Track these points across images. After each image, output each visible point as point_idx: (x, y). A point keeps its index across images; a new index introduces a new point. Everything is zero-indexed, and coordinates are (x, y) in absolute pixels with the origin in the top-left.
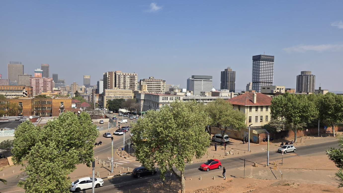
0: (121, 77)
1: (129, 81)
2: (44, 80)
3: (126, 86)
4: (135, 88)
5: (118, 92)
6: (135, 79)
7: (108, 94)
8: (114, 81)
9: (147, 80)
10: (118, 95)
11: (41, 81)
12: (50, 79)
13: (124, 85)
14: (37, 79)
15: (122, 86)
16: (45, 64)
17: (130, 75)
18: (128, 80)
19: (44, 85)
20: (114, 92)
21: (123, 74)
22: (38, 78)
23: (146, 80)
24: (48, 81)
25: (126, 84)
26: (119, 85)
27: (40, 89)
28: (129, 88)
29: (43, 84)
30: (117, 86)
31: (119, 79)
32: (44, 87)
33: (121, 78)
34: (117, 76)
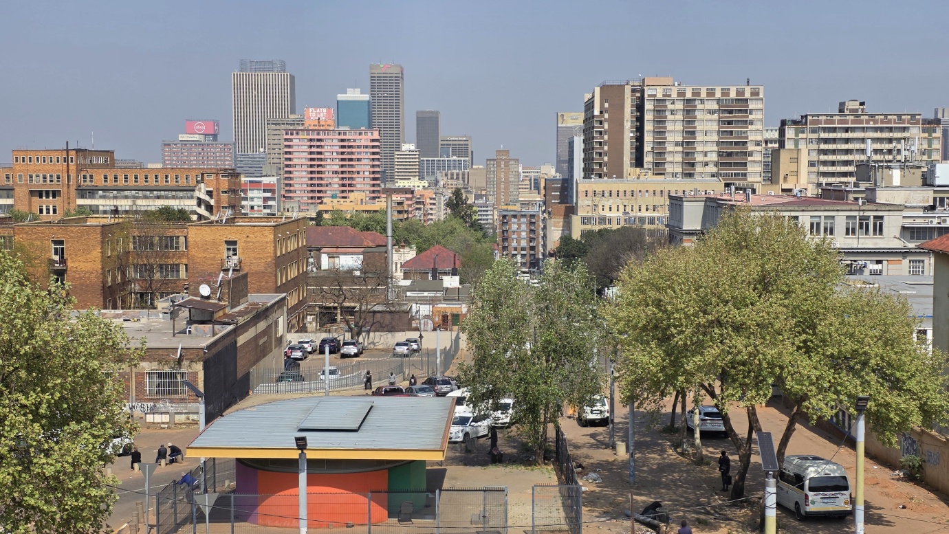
0: (672, 112)
1: (716, 128)
2: (343, 140)
3: (699, 158)
4: (750, 168)
5: (643, 191)
6: (751, 117)
7: (590, 203)
8: (629, 135)
9: (819, 122)
10: (644, 208)
11: (331, 147)
12: (369, 136)
13: (687, 154)
14: (316, 137)
15: (674, 159)
16: (385, 66)
17: (718, 95)
18: (708, 125)
19: (342, 166)
20: (621, 194)
21: (681, 94)
22: (318, 134)
23: (813, 122)
24: (358, 147)
25: (699, 148)
26: (660, 153)
27: (327, 185)
28: (714, 170)
29: (337, 162)
30: (648, 159)
31: (660, 122)
32: (342, 173)
33: (670, 117)
34: (649, 106)
